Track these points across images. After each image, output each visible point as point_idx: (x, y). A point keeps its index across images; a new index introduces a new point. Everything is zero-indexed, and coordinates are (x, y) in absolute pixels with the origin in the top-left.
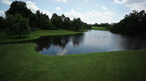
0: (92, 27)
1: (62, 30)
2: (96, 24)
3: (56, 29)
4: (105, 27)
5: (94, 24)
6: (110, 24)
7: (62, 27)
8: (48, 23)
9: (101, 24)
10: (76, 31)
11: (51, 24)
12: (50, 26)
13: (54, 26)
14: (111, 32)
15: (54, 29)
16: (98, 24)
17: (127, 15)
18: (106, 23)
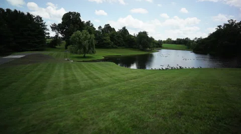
0: (164, 45)
1: (123, 48)
2: (169, 39)
3: (116, 48)
4: (183, 44)
5: (166, 40)
6: (192, 39)
7: (123, 45)
8: (105, 40)
9: (178, 39)
10: (142, 50)
11: (109, 40)
12: (108, 44)
13: (113, 43)
14: (194, 52)
15: (112, 48)
16: (172, 39)
17: (220, 26)
18: (185, 38)
